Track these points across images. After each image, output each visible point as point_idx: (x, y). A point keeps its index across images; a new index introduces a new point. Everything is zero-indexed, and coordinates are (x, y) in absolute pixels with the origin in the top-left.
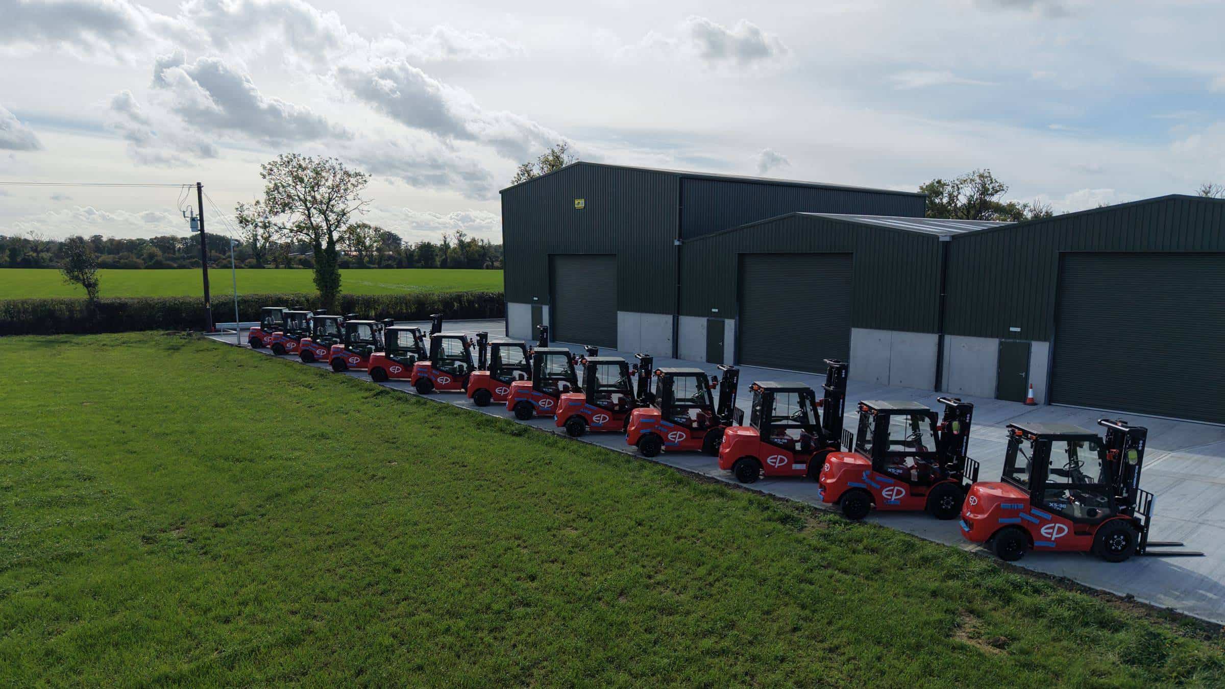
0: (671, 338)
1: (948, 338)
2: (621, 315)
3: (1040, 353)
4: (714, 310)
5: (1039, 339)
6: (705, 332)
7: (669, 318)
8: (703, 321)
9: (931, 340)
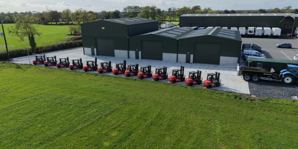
0: (128, 55)
1: (178, 54)
2: (115, 51)
3: (192, 56)
4: (136, 50)
5: (192, 54)
6: (135, 54)
7: (127, 51)
9: (176, 55)
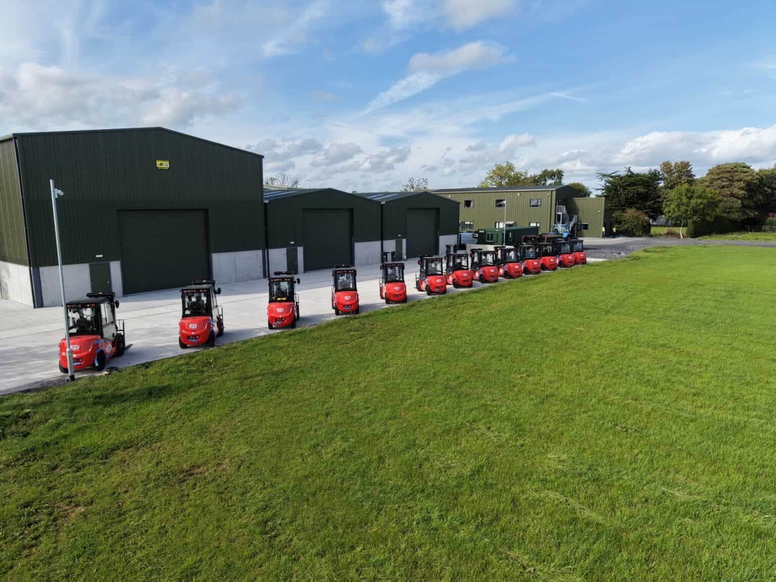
0: (262, 265)
1: (384, 242)
4: (291, 243)
6: (285, 257)
7: (260, 252)
8: (284, 250)
